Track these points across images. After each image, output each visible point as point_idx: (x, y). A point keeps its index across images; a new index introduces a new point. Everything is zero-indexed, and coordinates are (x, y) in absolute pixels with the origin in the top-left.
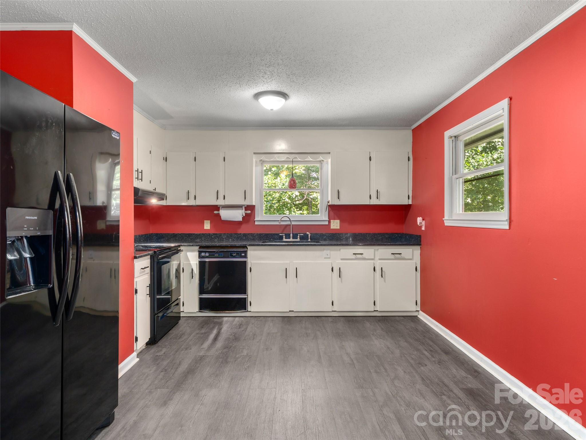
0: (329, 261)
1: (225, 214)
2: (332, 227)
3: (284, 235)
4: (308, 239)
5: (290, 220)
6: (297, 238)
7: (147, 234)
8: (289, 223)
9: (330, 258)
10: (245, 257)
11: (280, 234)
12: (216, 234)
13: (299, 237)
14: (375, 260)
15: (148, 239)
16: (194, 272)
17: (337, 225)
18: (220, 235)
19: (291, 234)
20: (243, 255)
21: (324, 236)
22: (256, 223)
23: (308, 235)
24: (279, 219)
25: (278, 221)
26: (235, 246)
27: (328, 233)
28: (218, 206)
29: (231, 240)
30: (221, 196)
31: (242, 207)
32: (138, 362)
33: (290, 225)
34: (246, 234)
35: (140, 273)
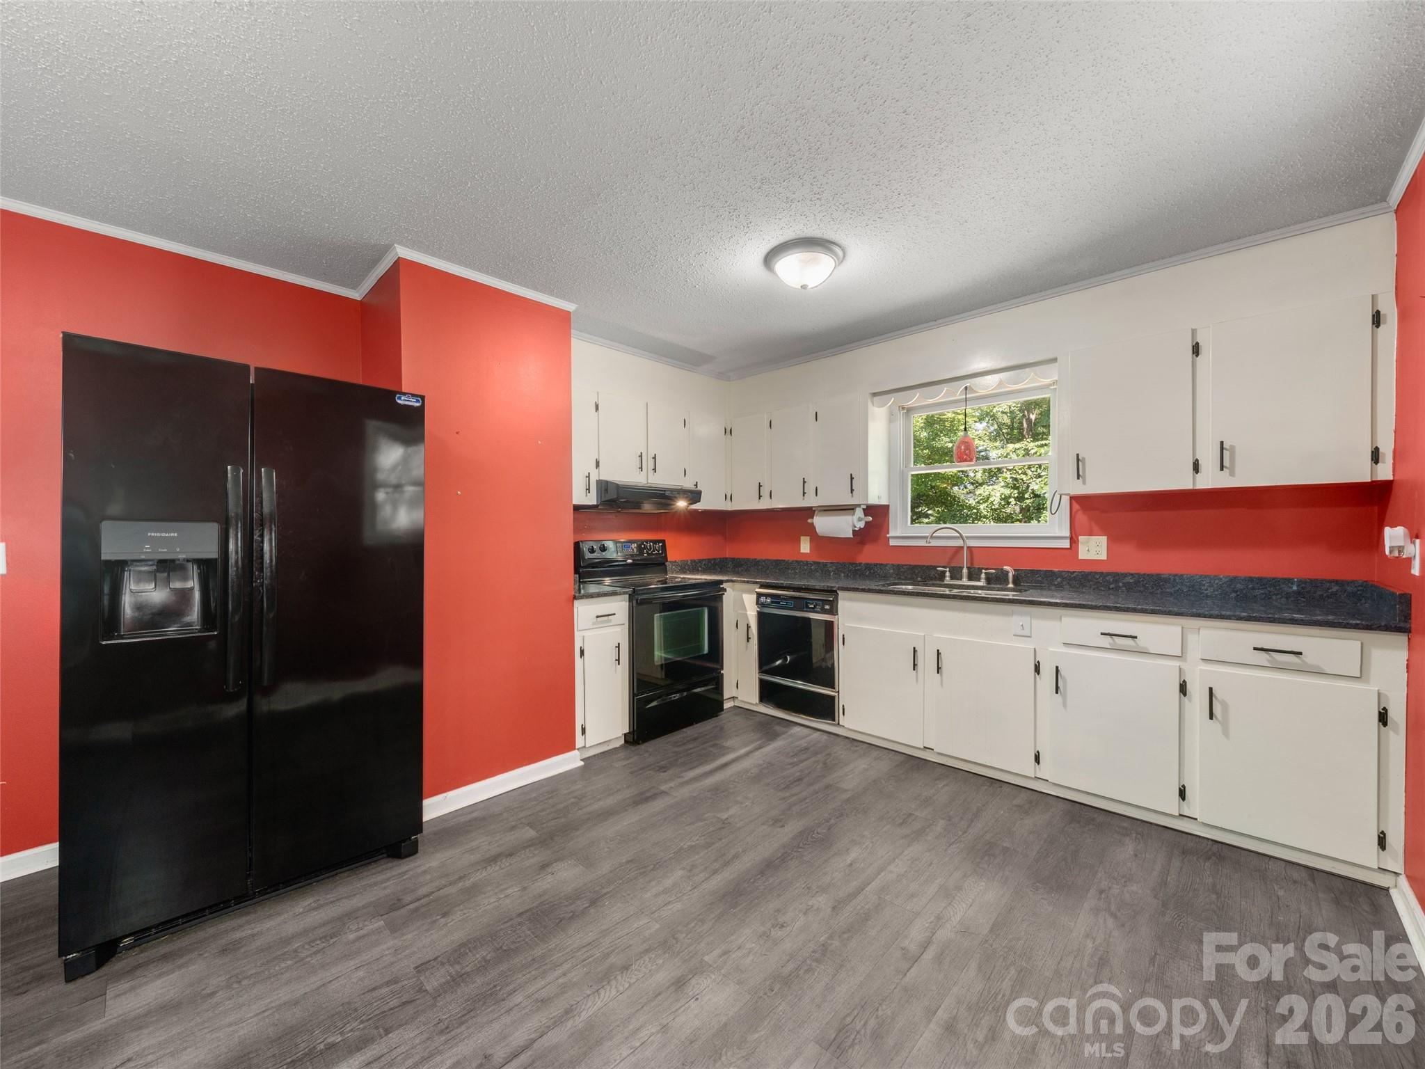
0: (1028, 645)
1: (823, 524)
2: (1083, 554)
3: (948, 569)
4: (1008, 583)
5: (961, 536)
6: (979, 579)
7: (715, 559)
8: (959, 543)
9: (1030, 637)
10: (833, 611)
11: (938, 569)
12: (819, 563)
13: (983, 576)
14: (1185, 661)
15: (717, 567)
16: (752, 632)
17: (1098, 549)
18: (825, 564)
19: (963, 567)
20: (827, 607)
21: (1057, 578)
22: (892, 543)
23: (1008, 572)
24: (927, 535)
25: (926, 537)
26: (813, 588)
27: (1068, 572)
28: (814, 509)
29: (843, 575)
30: (810, 489)
31: (853, 509)
32: (582, 766)
33: (962, 547)
34: (871, 564)
35: (594, 624)
